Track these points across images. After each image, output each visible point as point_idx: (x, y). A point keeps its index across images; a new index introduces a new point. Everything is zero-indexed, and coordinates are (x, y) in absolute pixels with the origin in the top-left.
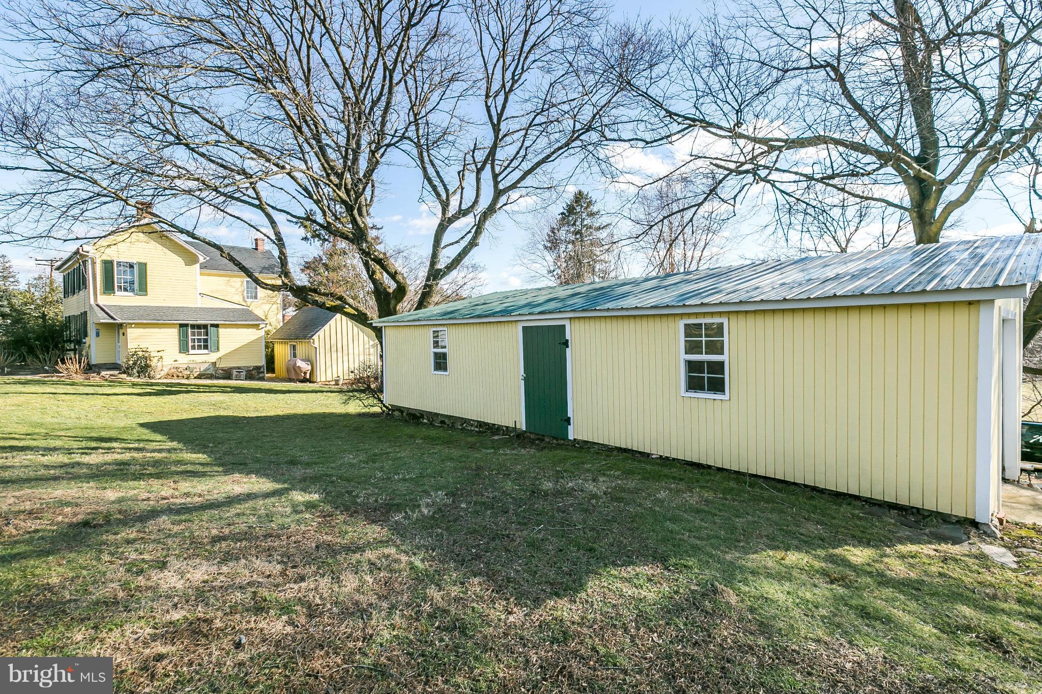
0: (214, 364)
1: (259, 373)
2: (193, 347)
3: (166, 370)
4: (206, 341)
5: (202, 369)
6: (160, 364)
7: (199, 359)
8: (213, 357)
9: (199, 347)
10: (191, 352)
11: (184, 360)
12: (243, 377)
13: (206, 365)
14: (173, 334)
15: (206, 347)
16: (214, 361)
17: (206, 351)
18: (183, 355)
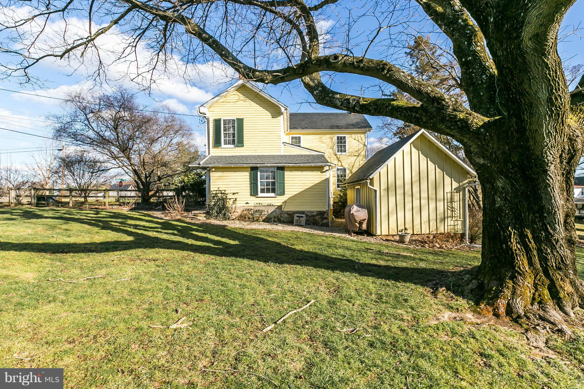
0: (280, 207)
1: (323, 219)
2: (262, 191)
3: (239, 212)
4: (273, 184)
5: (270, 212)
6: (234, 206)
7: (265, 202)
8: (278, 201)
9: (268, 191)
10: (260, 195)
11: (253, 201)
12: (303, 223)
13: (273, 209)
14: (245, 177)
15: (273, 191)
16: (279, 204)
17: (273, 195)
18: (253, 198)
